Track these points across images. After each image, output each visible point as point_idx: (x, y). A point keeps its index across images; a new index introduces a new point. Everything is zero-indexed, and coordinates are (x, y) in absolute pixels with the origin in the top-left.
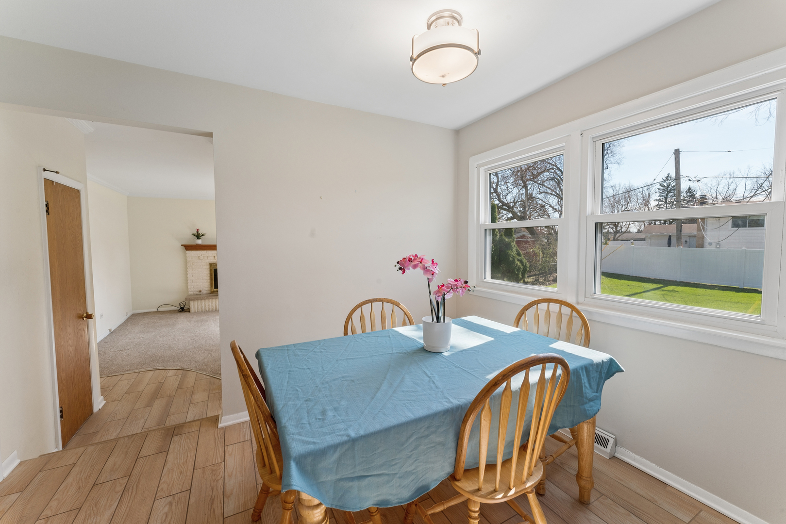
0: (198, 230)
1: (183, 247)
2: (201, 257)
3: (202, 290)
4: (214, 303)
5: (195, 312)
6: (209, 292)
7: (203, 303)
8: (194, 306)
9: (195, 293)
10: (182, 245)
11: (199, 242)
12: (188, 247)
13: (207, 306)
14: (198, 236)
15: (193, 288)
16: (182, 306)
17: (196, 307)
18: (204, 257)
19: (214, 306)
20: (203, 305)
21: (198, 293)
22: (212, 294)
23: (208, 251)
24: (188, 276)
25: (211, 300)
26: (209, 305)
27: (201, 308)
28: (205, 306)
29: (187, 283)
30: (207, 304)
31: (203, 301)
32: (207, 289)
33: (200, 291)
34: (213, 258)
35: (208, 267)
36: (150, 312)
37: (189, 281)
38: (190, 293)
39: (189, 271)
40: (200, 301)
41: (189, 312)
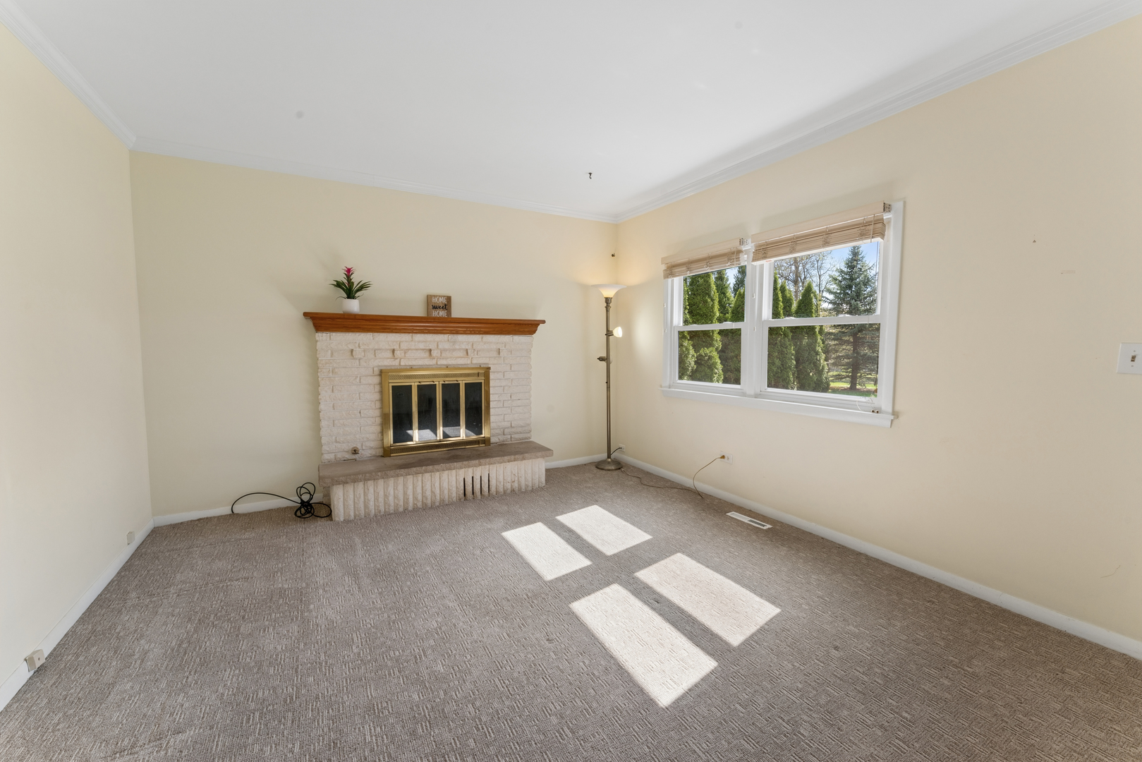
0: (349, 270)
1: (310, 323)
2: (358, 353)
3: (359, 446)
4: (400, 487)
5: (347, 521)
6: (380, 452)
7: (371, 490)
8: (345, 500)
9: (339, 456)
10: (305, 314)
11: (354, 306)
12: (322, 322)
13: (381, 499)
14: (350, 290)
15: (336, 441)
16: (306, 498)
17: (351, 502)
18: (364, 351)
19: (401, 497)
20: (371, 496)
21: (349, 456)
22: (387, 461)
23: (376, 334)
24: (322, 407)
25: (391, 481)
26: (386, 496)
27: (366, 506)
28: (376, 499)
29: (317, 429)
30: (381, 493)
31: (370, 483)
32: (372, 444)
33: (355, 452)
34: (389, 354)
35: (376, 380)
36: (208, 520)
37: (323, 423)
38: (327, 457)
39: (325, 394)
40: (361, 485)
41: (329, 515)
